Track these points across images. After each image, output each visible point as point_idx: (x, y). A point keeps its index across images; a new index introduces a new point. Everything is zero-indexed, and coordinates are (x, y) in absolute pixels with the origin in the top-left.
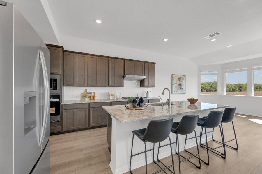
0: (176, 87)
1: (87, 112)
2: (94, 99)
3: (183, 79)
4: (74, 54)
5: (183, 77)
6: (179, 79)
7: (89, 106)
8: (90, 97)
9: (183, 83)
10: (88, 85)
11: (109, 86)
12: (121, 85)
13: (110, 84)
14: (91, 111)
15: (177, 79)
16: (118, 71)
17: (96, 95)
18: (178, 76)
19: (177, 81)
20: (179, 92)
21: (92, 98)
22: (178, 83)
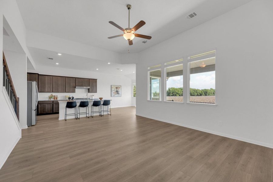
0: (114, 93)
1: (52, 105)
2: (57, 99)
3: (120, 88)
4: (45, 76)
5: (119, 86)
6: (117, 88)
7: (53, 102)
8: (54, 98)
9: (119, 90)
10: (53, 92)
11: (66, 92)
12: (74, 92)
13: (67, 91)
14: (54, 105)
15: (115, 88)
16: (71, 84)
17: (58, 97)
18: (116, 86)
19: (115, 89)
20: (116, 95)
21: (55, 99)
22: (116, 90)
